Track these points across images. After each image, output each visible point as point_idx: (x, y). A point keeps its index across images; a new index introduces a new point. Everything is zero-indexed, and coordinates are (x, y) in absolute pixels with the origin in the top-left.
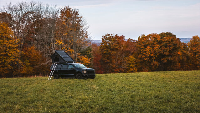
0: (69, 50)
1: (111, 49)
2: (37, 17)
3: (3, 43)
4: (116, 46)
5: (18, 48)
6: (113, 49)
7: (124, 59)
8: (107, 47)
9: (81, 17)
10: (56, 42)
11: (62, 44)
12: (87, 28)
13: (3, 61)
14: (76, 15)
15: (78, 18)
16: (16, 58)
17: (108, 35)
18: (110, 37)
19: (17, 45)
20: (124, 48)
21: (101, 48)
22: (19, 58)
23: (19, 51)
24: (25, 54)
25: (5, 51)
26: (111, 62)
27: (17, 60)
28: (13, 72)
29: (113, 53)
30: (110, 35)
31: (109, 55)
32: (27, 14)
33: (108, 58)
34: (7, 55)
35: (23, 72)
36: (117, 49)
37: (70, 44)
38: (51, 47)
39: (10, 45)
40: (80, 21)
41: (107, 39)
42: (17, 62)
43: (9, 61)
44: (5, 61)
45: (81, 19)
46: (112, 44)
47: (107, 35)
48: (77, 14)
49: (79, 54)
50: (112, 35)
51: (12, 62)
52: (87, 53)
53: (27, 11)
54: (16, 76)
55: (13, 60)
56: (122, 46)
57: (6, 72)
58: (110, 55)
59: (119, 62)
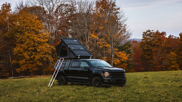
0: (105, 44)
1: (152, 46)
2: (71, 10)
3: (30, 37)
4: (157, 42)
5: (48, 42)
6: (154, 46)
7: (165, 56)
8: (147, 44)
9: (119, 9)
10: (90, 36)
11: (97, 38)
12: (125, 20)
13: (32, 57)
14: (113, 6)
15: (115, 10)
16: (45, 54)
17: (149, 31)
18: (151, 33)
19: (47, 40)
20: (165, 44)
21: (142, 44)
22: (49, 54)
23: (48, 46)
25: (34, 46)
26: (152, 58)
27: (47, 56)
28: (43, 69)
29: (154, 49)
30: (151, 32)
31: (149, 52)
32: (60, 6)
33: (149, 55)
34: (35, 50)
36: (158, 46)
37: (106, 39)
38: (85, 41)
39: (39, 39)
40: (117, 13)
41: (147, 36)
42: (47, 58)
43: (37, 57)
44: (34, 57)
45: (118, 10)
46: (153, 40)
47: (148, 31)
48: (114, 5)
49: (116, 49)
50: (153, 32)
51: (41, 58)
52: (125, 48)
53: (59, 4)
54: (46, 74)
55: (42, 56)
56: (163, 42)
57: (35, 69)
58: (151, 52)
59: (160, 58)
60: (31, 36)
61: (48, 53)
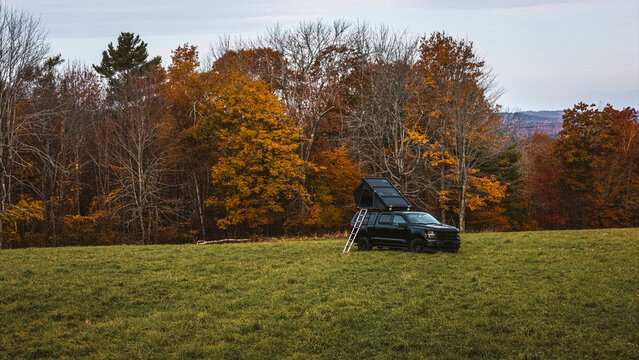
0: (445, 158)
1: (591, 152)
2: (353, 63)
3: (254, 140)
4: (605, 140)
5: (297, 151)
6: (597, 151)
7: (630, 181)
8: (577, 145)
9: (481, 64)
10: (407, 135)
11: (424, 142)
12: (498, 95)
13: (257, 189)
14: (465, 57)
15: (472, 66)
16: (291, 183)
17: (583, 106)
18: (589, 112)
19: (296, 146)
20: (632, 147)
21: (561, 147)
22: (301, 182)
23: (300, 162)
24: (317, 170)
25: (263, 162)
26: (591, 189)
27: (295, 187)
28: (283, 220)
29: (597, 161)
30: (589, 108)
31: (582, 170)
32: (325, 53)
33: (581, 179)
34: (266, 172)
35: (311, 222)
36: (611, 151)
37: (447, 144)
38: (394, 150)
39: (276, 145)
40: (479, 74)
41: (577, 121)
42: (296, 195)
43: (272, 190)
44: (262, 191)
45: (480, 68)
46: (594, 135)
47: (578, 108)
48: (468, 53)
49: (474, 171)
50: (595, 108)
51: (281, 192)
52: (500, 166)
53: (323, 47)
54: (294, 232)
55: (282, 187)
56: (627, 141)
57: (265, 221)
58: (589, 169)
59: (616, 189)
60: (256, 137)
61: (297, 178)
